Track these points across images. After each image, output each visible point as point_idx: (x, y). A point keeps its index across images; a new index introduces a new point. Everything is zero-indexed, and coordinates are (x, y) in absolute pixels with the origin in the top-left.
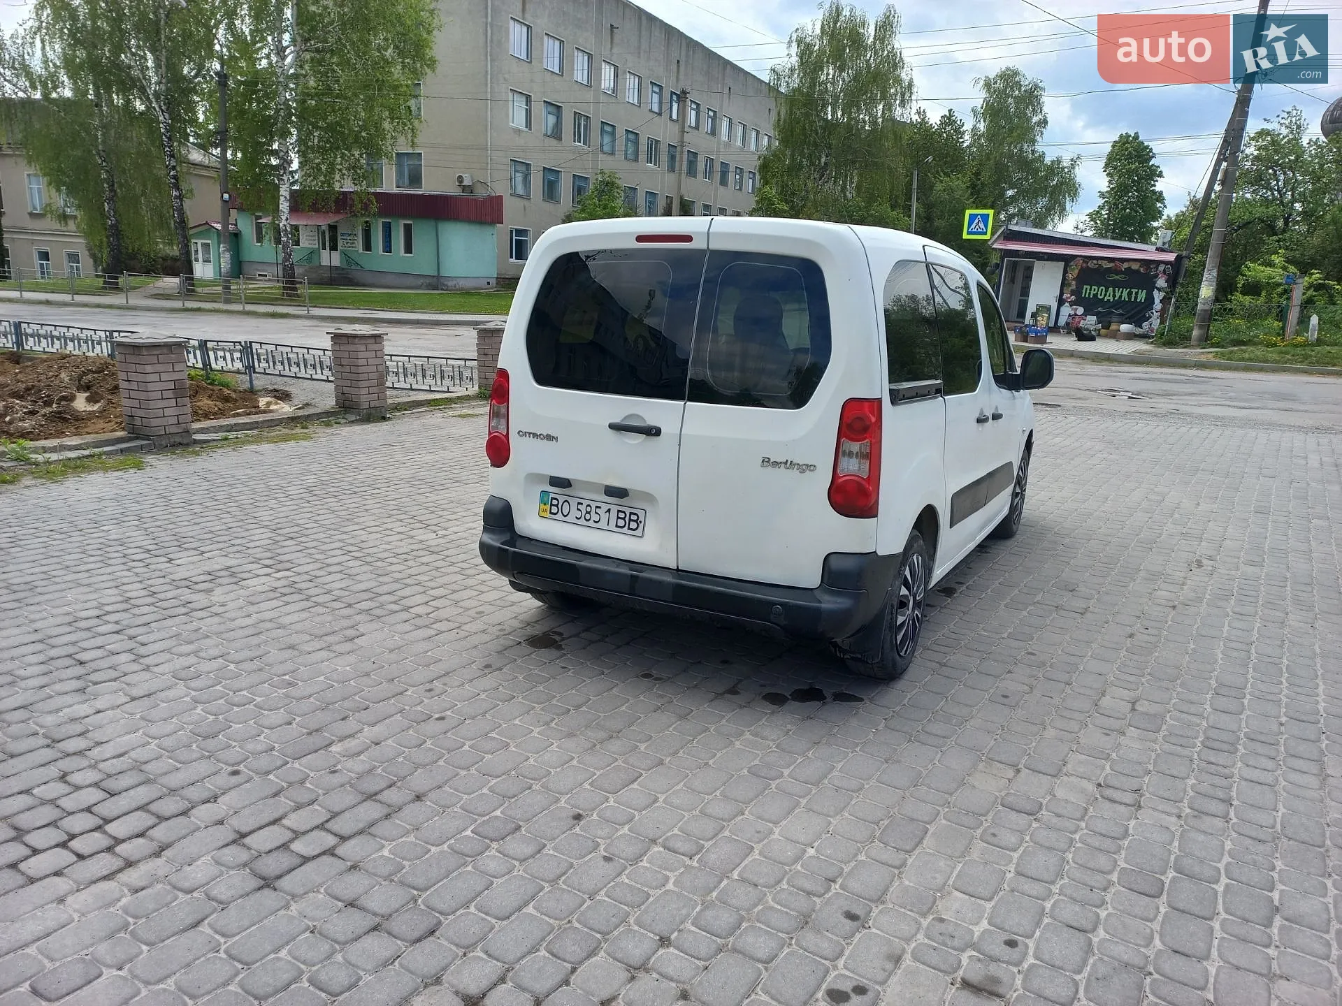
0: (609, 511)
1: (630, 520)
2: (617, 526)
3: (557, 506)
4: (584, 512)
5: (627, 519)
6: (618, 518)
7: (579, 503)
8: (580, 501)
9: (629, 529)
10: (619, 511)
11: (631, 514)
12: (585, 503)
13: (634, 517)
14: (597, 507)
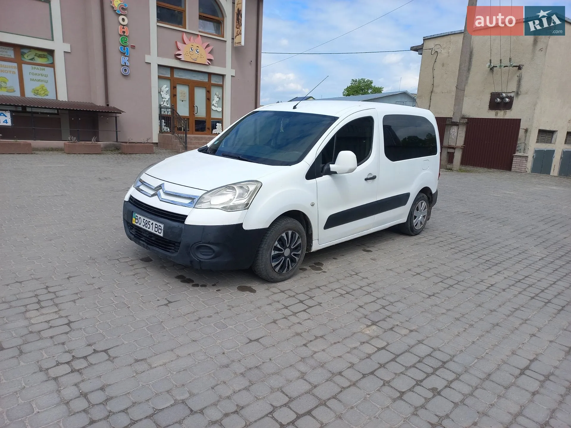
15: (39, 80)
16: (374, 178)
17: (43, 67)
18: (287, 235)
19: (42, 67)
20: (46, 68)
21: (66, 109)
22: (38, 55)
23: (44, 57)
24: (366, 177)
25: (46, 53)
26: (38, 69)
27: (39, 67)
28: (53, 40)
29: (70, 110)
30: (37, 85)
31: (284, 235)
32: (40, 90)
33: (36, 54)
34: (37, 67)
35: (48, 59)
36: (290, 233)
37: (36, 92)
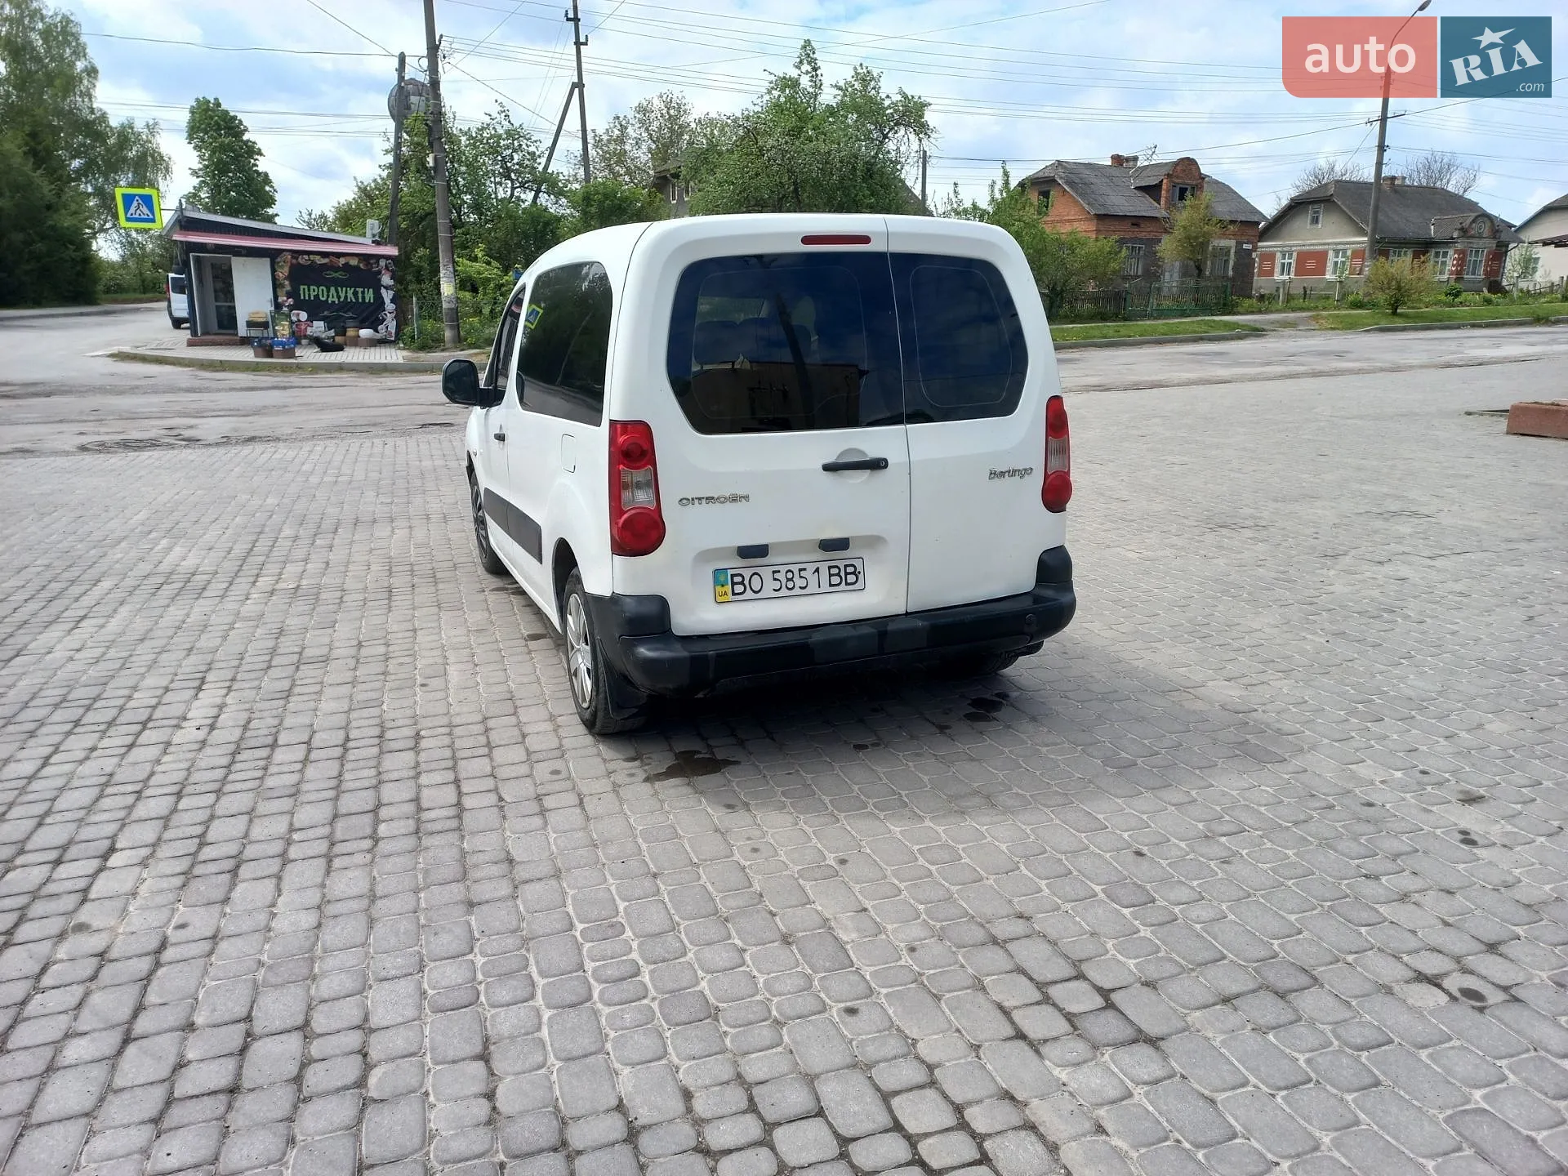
0: (817, 570)
1: (846, 574)
2: (831, 585)
3: (742, 583)
4: (784, 581)
5: (843, 574)
6: (830, 575)
7: (774, 572)
8: (776, 568)
9: (847, 584)
10: (830, 568)
11: (846, 566)
12: (783, 569)
13: (850, 569)
14: (800, 570)
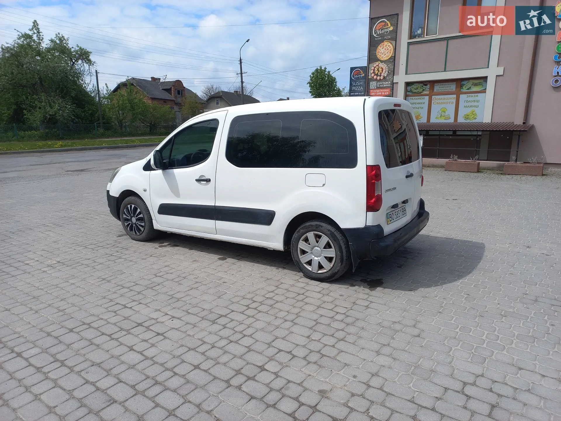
15: (471, 106)
16: (208, 181)
17: (477, 94)
18: (131, 207)
19: (475, 94)
20: (479, 94)
21: (486, 131)
22: (474, 84)
23: (479, 85)
24: (198, 178)
25: (481, 81)
26: (472, 96)
27: (473, 95)
28: (488, 67)
29: (489, 131)
30: (468, 111)
31: (129, 206)
32: (470, 115)
33: (473, 83)
34: (471, 95)
35: (483, 85)
36: (133, 206)
37: (467, 117)
